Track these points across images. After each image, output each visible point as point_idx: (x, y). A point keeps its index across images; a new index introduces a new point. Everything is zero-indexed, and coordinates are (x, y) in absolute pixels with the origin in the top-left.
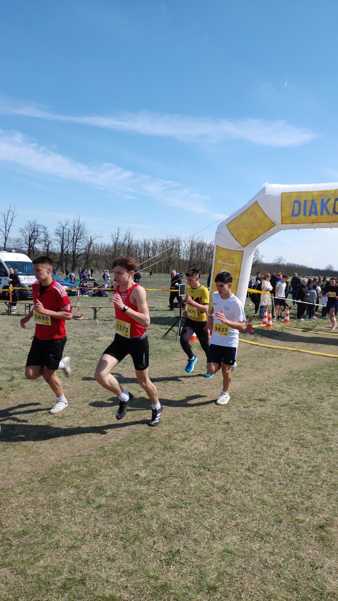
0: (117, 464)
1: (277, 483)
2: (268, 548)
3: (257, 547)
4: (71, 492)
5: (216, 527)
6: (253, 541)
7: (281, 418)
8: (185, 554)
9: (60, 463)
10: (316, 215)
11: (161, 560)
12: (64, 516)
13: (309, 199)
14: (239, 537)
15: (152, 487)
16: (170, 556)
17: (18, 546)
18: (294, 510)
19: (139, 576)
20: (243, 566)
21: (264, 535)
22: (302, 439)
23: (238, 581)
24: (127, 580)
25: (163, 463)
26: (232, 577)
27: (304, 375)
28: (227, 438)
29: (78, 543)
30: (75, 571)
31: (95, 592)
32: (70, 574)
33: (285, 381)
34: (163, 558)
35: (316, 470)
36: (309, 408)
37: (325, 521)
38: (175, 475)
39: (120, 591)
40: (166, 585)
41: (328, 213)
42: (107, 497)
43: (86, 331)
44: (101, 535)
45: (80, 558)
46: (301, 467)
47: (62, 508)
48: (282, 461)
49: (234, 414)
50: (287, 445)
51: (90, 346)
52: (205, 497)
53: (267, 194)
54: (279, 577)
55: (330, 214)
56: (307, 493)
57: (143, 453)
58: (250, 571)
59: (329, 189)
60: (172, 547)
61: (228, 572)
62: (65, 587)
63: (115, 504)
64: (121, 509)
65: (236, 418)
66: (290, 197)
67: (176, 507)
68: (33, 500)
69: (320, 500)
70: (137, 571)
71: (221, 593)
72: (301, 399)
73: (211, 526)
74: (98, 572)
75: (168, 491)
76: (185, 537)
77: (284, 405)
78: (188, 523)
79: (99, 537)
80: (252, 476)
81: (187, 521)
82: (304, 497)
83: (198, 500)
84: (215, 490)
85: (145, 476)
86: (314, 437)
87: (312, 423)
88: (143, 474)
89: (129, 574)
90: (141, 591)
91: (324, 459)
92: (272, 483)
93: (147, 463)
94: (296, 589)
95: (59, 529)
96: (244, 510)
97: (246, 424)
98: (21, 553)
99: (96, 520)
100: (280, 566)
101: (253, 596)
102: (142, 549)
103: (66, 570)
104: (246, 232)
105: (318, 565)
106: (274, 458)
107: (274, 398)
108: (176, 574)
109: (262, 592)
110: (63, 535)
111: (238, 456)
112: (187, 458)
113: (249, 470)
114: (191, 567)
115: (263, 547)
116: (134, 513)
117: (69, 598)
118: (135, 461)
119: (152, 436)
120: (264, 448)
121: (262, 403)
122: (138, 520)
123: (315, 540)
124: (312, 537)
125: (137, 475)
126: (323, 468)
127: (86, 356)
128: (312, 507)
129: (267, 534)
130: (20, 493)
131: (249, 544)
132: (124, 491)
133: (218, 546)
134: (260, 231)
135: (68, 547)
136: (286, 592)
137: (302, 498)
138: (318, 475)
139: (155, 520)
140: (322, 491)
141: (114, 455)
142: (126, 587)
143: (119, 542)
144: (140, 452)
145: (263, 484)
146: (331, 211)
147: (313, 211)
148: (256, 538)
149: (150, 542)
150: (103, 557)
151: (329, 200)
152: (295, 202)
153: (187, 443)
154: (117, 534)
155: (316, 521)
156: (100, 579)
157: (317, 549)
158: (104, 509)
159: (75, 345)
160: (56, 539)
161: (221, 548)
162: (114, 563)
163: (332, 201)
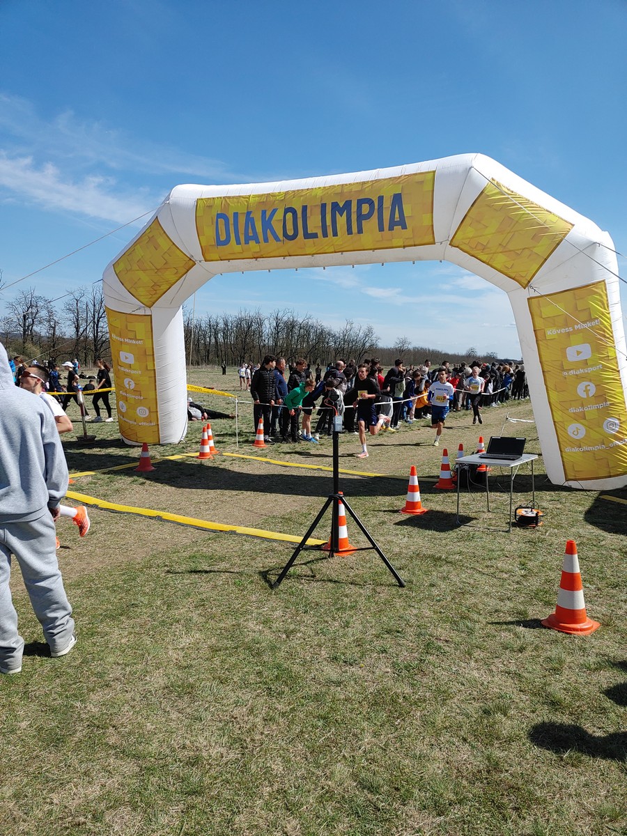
10: (258, 242)
13: (242, 210)
41: (277, 239)
53: (171, 201)
55: (280, 241)
59: (277, 191)
66: (210, 207)
104: (145, 278)
134: (170, 275)
146: (280, 234)
147: (251, 234)
151: (274, 211)
152: (219, 216)
163: (279, 215)
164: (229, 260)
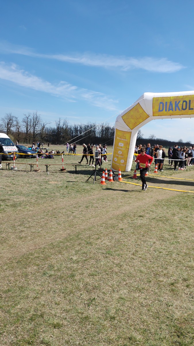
0: (60, 253)
1: (149, 261)
2: (143, 296)
3: (137, 296)
4: (35, 268)
5: (115, 285)
6: (135, 292)
7: (152, 226)
8: (98, 300)
9: (28, 252)
10: (173, 110)
11: (85, 304)
12: (31, 281)
13: (169, 101)
14: (127, 290)
15: (80, 265)
16: (89, 301)
17: (6, 298)
18: (158, 275)
19: (73, 312)
20: (130, 306)
21: (141, 289)
22: (163, 237)
23: (126, 314)
24: (66, 314)
25: (86, 251)
26: (123, 311)
27: (165, 202)
28: (122, 237)
29: (39, 296)
30: (37, 310)
31: (48, 322)
32: (35, 312)
33: (154, 205)
34: (86, 302)
35: (170, 254)
36: (167, 220)
37: (174, 281)
38: (92, 258)
39: (62, 320)
40: (87, 317)
41: (179, 109)
42: (55, 270)
43: (42, 178)
44: (52, 291)
45: (40, 304)
46: (162, 252)
47: (29, 277)
48: (151, 249)
49: (126, 224)
50: (155, 240)
51: (44, 187)
52: (109, 269)
53: (144, 98)
54: (149, 311)
56: (165, 266)
57: (75, 246)
58: (133, 309)
59: (180, 95)
60: (91, 297)
61: (121, 309)
62: (32, 319)
63: (60, 274)
64: (63, 277)
65: (126, 226)
66: (158, 100)
67: (93, 275)
68: (13, 273)
69: (172, 270)
70: (71, 310)
71: (118, 320)
72: (163, 215)
73: (112, 285)
74: (50, 311)
75: (88, 267)
76: (98, 291)
77: (153, 219)
78: (100, 284)
79: (51, 292)
80: (135, 258)
81: (99, 283)
82: (163, 268)
83: (105, 271)
84: (115, 265)
85: (76, 259)
86: (169, 236)
87: (168, 228)
88: (75, 258)
89: (67, 311)
90: (74, 320)
91: (175, 248)
92: (146, 261)
93: (77, 252)
94: (158, 317)
95: (28, 288)
96: (130, 276)
97: (132, 230)
98: (7, 301)
99: (49, 283)
100: (150, 305)
101: (135, 321)
102: (74, 298)
103: (32, 310)
104: (133, 121)
105: (170, 304)
106: (147, 247)
107: (148, 215)
108: (93, 311)
109: (139, 319)
110: (31, 291)
111: (128, 247)
112: (99, 249)
113: (133, 254)
114: (101, 307)
115: (140, 296)
116: (70, 279)
117: (34, 325)
118: (70, 251)
119: (80, 237)
120: (142, 242)
121: (141, 218)
122: (72, 282)
123: (169, 291)
124: (167, 290)
125: (71, 258)
126: (174, 252)
127: (42, 193)
128: (167, 274)
129: (143, 289)
130: (6, 269)
131: (133, 294)
132: (65, 267)
133: (116, 296)
134: (140, 120)
135: (34, 298)
136: (152, 319)
137: (162, 269)
138: (171, 256)
139: (81, 282)
140: (173, 265)
141: (59, 247)
142: (65, 318)
143: (61, 294)
144: (73, 246)
145: (141, 262)
146: (181, 108)
147: (171, 108)
148: (137, 291)
149: (79, 294)
150: (53, 303)
151: (179, 102)
152: (161, 103)
153: (99, 241)
154: (60, 290)
155: (170, 281)
156: (51, 314)
157: (170, 296)
158: (53, 277)
159: (36, 187)
160: (26, 293)
161: (117, 297)
162: (59, 306)
163: (181, 103)
164: (161, 116)
